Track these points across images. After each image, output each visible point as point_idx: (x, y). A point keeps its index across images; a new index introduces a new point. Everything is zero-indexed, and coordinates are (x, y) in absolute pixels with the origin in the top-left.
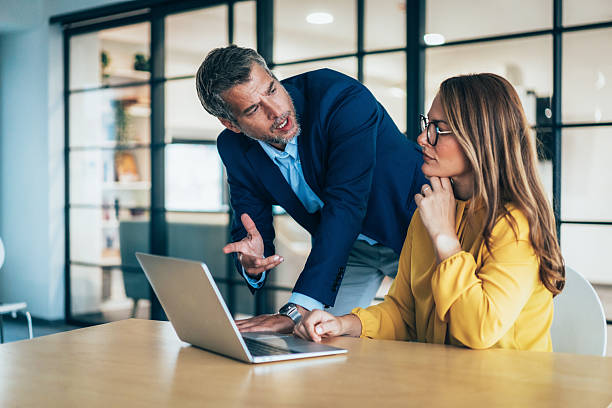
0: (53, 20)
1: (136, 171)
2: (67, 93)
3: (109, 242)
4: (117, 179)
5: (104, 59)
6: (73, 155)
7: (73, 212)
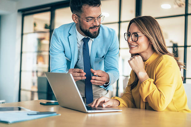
0: (19, 11)
1: (44, 61)
2: (22, 34)
3: (34, 84)
4: (37, 63)
5: (35, 25)
6: (23, 55)
7: (22, 73)
